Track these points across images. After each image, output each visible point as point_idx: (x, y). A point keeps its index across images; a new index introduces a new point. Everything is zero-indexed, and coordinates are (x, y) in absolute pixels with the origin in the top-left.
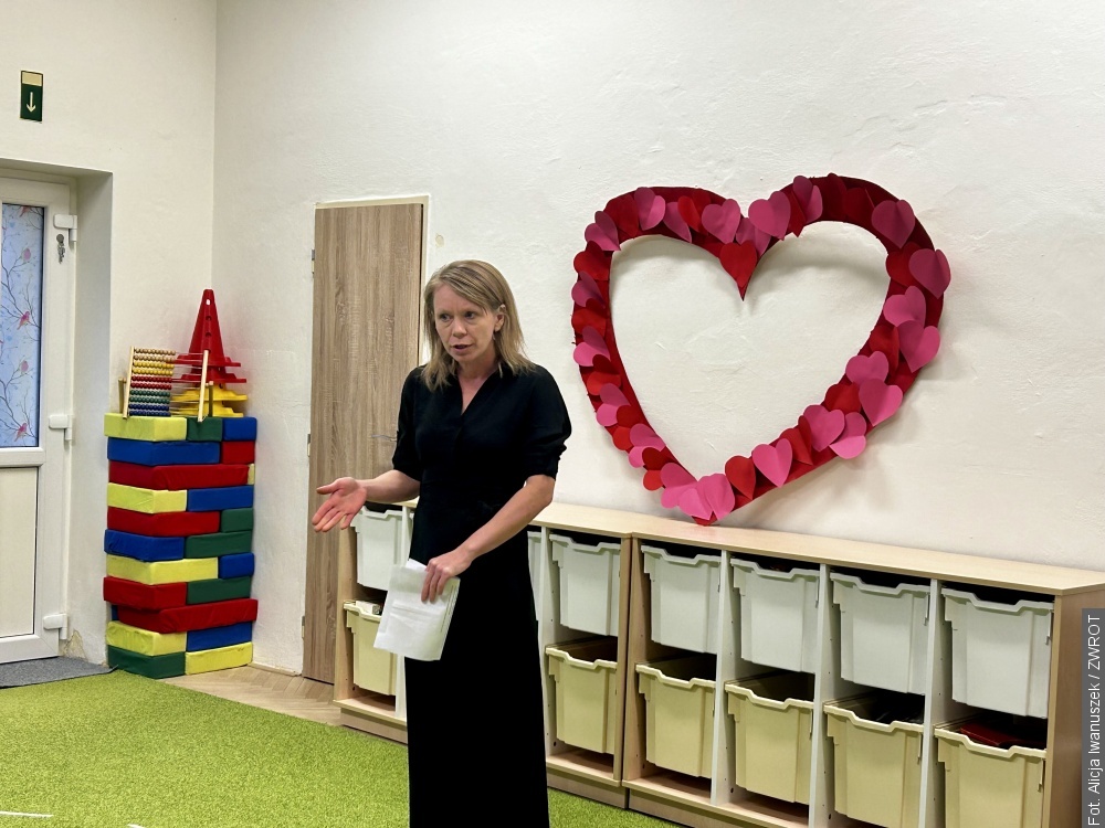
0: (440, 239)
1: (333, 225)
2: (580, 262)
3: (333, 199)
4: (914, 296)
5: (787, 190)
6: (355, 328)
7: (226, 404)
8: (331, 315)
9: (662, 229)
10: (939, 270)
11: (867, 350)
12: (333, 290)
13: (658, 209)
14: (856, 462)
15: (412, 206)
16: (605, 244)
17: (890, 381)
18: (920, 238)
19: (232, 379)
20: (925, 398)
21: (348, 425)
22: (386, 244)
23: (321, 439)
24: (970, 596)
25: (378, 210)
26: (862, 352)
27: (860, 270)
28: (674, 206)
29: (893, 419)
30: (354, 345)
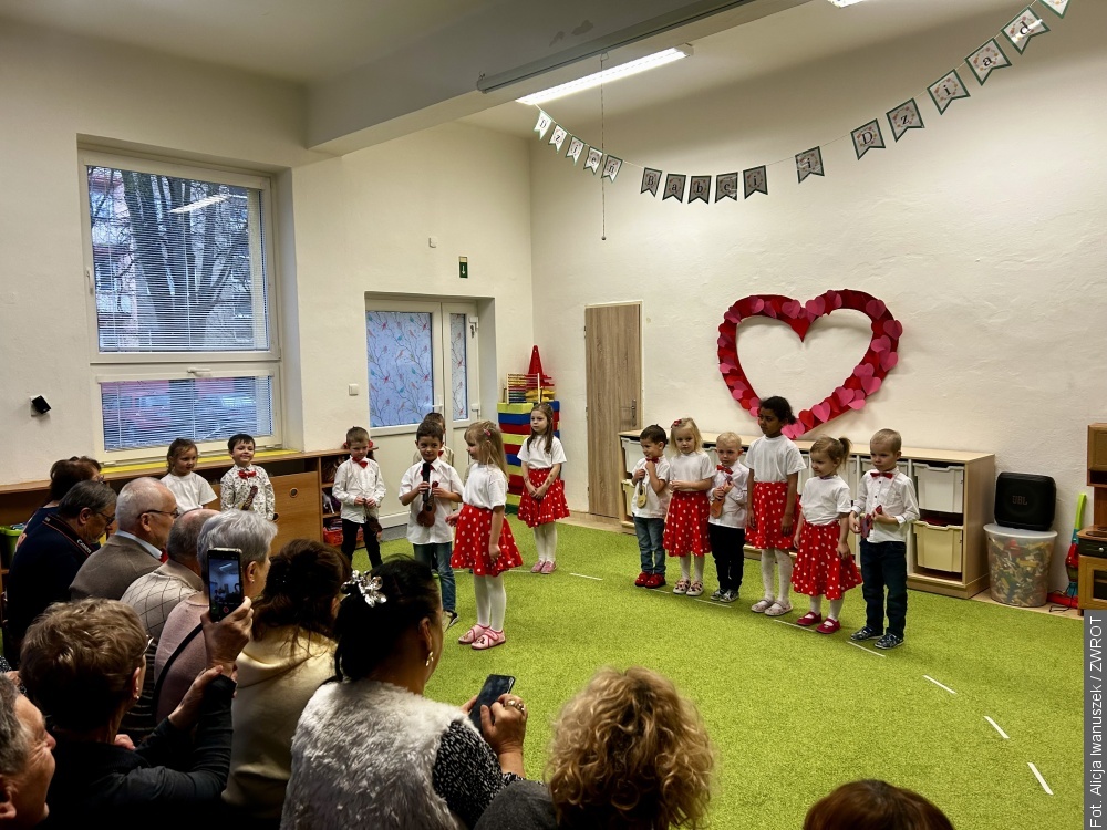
0: (649, 320)
1: (594, 316)
2: (721, 328)
3: (593, 304)
4: (885, 339)
5: (824, 296)
6: (608, 360)
7: (545, 396)
8: (595, 354)
9: (763, 313)
10: (897, 329)
11: (863, 363)
12: (596, 343)
13: (760, 305)
14: (860, 411)
15: (635, 306)
16: (734, 320)
17: (874, 376)
18: (888, 315)
19: (548, 384)
20: (891, 382)
21: (607, 403)
22: (622, 323)
23: (593, 410)
24: (926, 465)
25: (617, 308)
26: (861, 363)
27: (859, 329)
28: (768, 303)
29: (877, 392)
30: (608, 367)
